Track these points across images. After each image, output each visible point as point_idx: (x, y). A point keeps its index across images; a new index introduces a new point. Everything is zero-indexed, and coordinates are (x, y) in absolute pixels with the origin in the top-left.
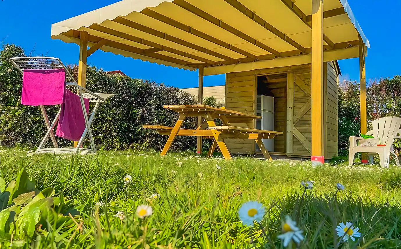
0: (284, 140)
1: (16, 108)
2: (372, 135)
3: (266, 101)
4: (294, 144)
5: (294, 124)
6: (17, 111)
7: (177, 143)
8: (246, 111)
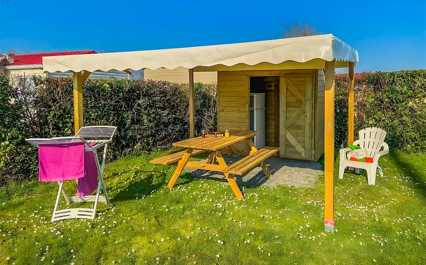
0: (274, 133)
1: (7, 142)
2: (358, 145)
3: (258, 98)
4: (286, 147)
5: (287, 128)
6: (8, 146)
7: (168, 138)
8: (239, 111)
